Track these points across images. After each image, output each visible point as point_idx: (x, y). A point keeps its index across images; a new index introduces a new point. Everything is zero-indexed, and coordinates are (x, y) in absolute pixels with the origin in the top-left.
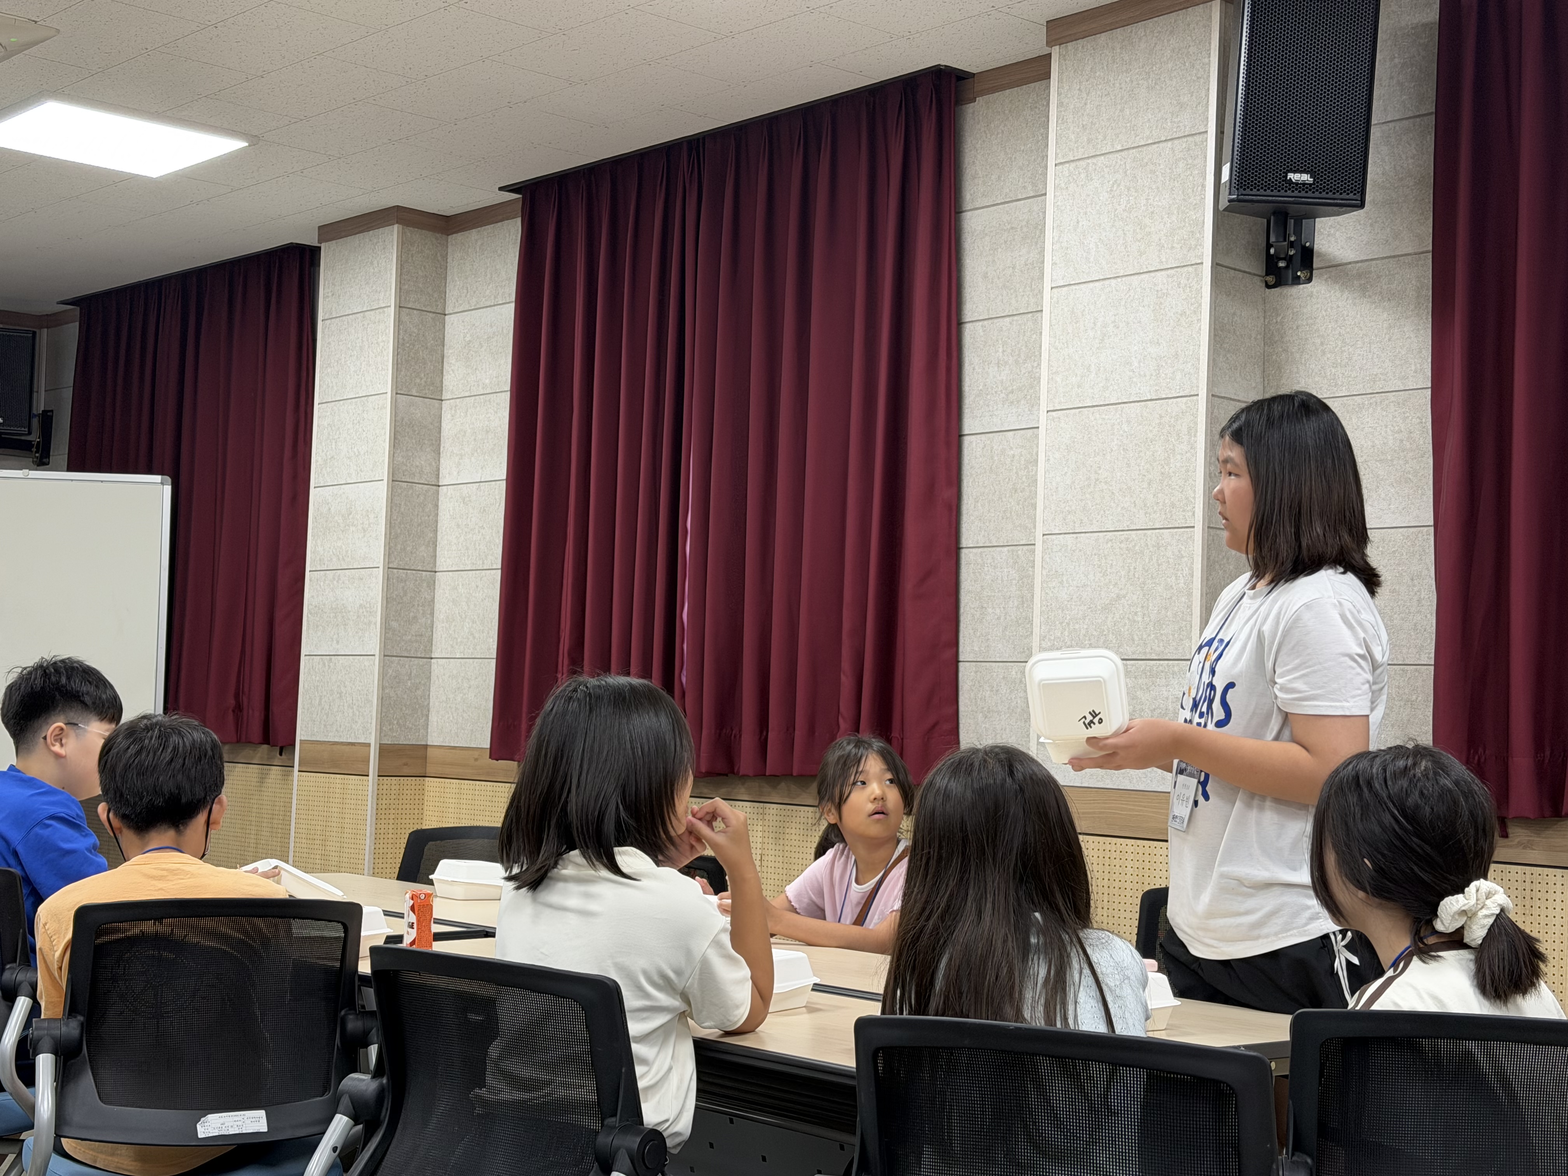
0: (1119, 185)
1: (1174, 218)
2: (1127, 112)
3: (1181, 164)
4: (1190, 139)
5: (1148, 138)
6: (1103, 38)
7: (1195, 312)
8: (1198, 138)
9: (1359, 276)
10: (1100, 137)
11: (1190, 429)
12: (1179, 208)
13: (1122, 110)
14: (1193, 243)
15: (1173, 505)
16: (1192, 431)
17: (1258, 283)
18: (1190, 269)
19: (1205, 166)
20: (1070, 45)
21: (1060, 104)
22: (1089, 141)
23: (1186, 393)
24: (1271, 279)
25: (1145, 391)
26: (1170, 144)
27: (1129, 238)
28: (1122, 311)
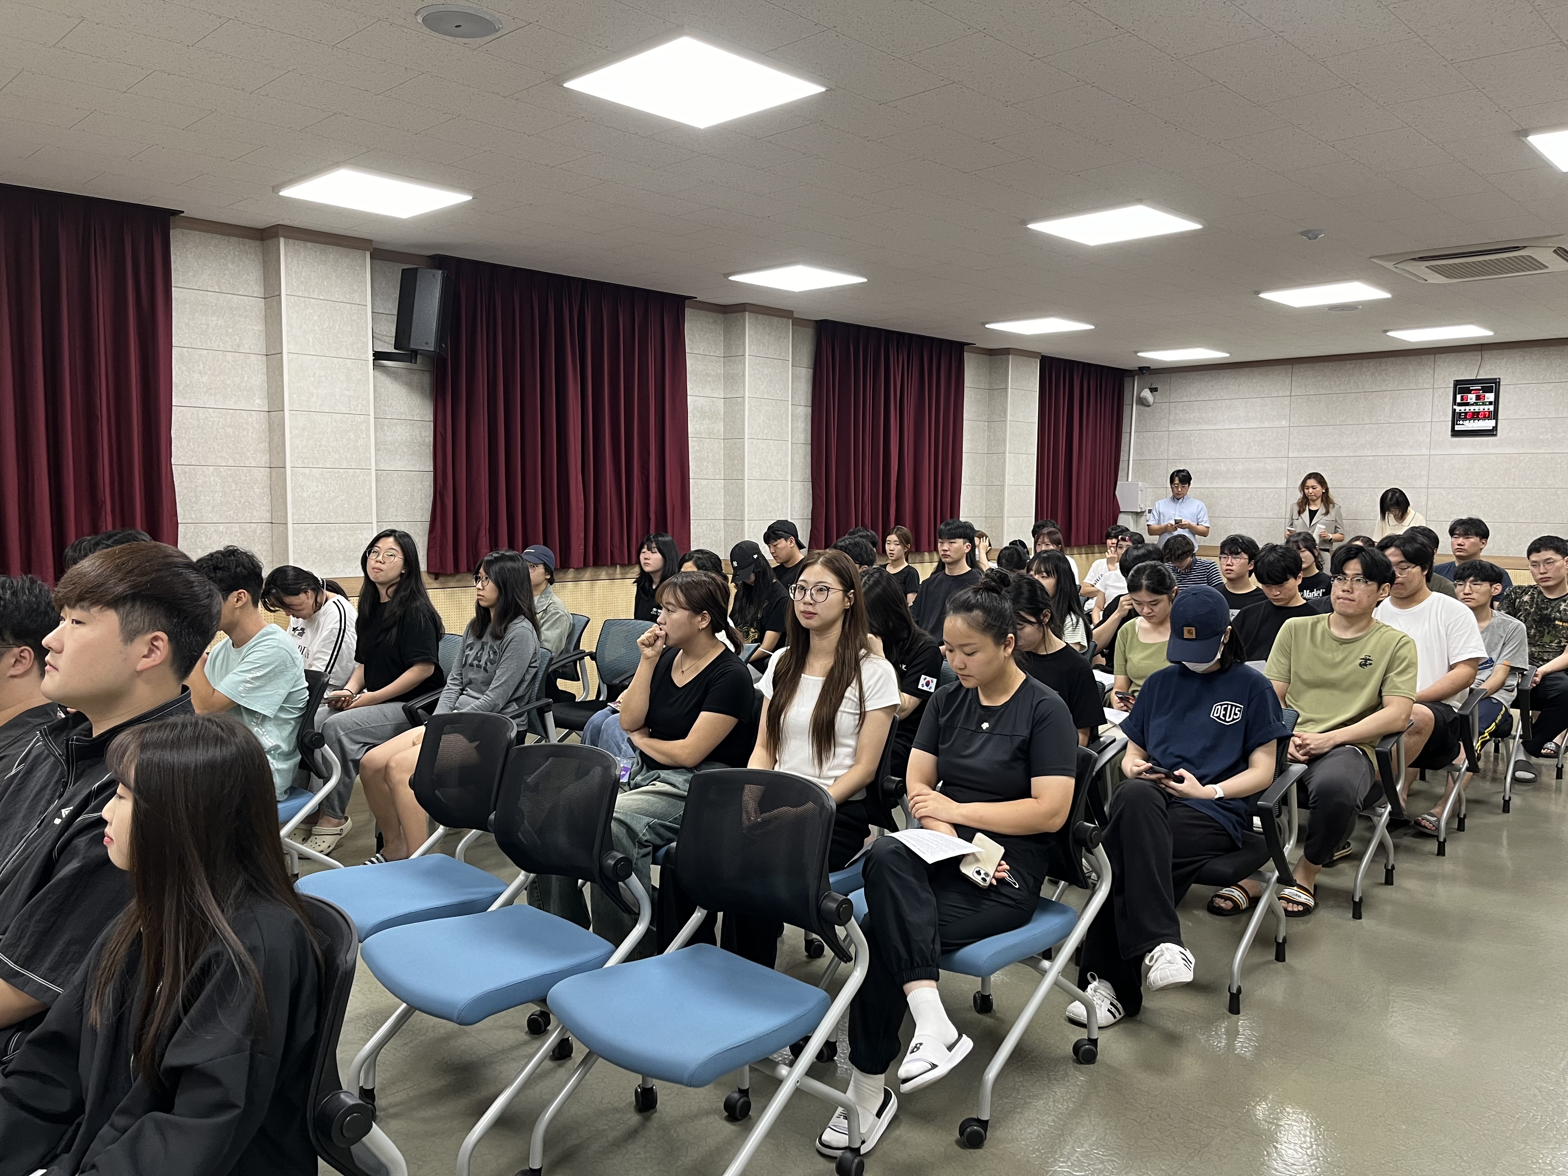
0: (324, 315)
1: (353, 338)
2: (325, 283)
3: (355, 316)
4: (359, 306)
5: (338, 299)
6: (309, 244)
8: (362, 307)
9: (393, 373)
10: (311, 290)
12: (355, 335)
13: (323, 282)
14: (363, 351)
15: (360, 460)
18: (362, 362)
19: (367, 320)
20: (291, 241)
21: (286, 267)
22: (305, 290)
23: (364, 413)
25: (344, 410)
26: (349, 305)
27: (331, 341)
28: (329, 372)
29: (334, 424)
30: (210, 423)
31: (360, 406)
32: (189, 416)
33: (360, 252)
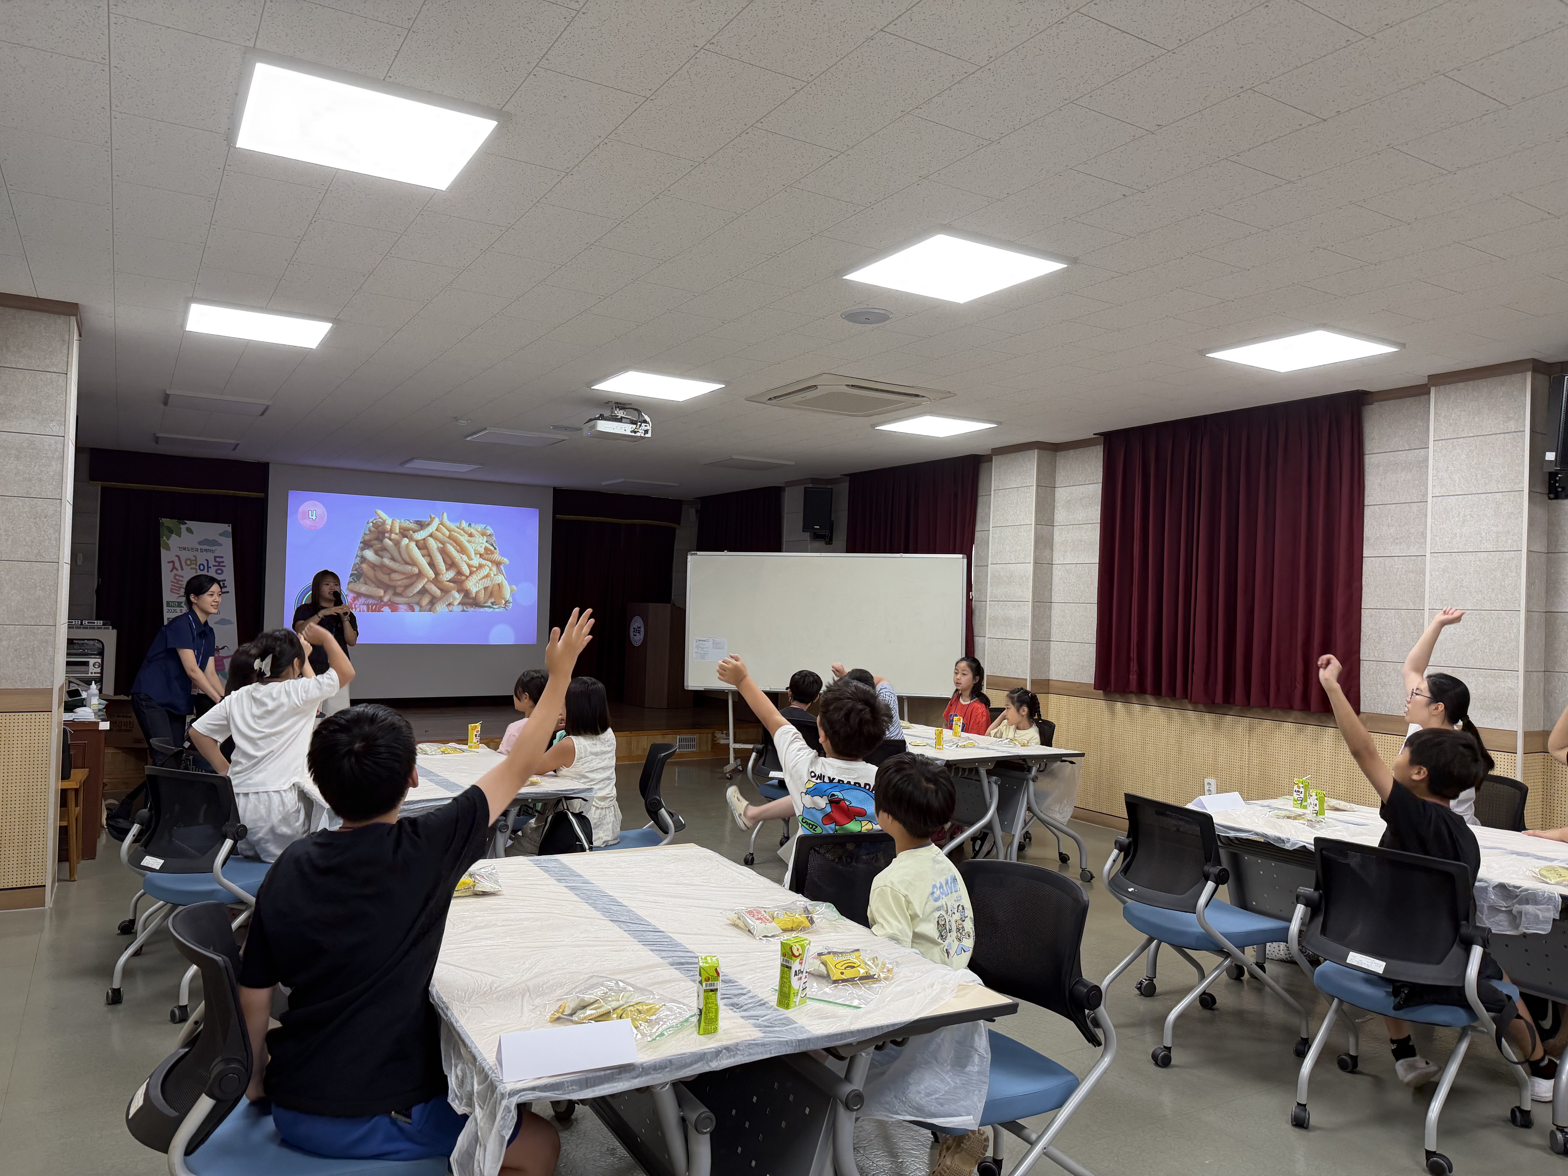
0: (1472, 452)
1: (1506, 469)
2: (1477, 419)
3: (1510, 445)
4: (1514, 434)
5: (1489, 432)
6: (1461, 385)
7: (1519, 513)
8: (1519, 434)
10: (1460, 430)
11: (1516, 566)
12: (1508, 465)
13: (1474, 418)
14: (1518, 481)
15: (1507, 600)
16: (1518, 567)
17: (1546, 497)
18: (1516, 493)
19: (1524, 447)
20: (1442, 388)
21: (1436, 413)
22: (1454, 431)
23: (1515, 549)
24: (1552, 496)
25: (1490, 547)
26: (1502, 435)
27: (1479, 477)
28: (1475, 509)
29: (1478, 563)
30: (1395, 570)
31: (1510, 541)
32: (1377, 565)
33: (1519, 375)
